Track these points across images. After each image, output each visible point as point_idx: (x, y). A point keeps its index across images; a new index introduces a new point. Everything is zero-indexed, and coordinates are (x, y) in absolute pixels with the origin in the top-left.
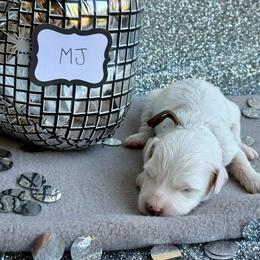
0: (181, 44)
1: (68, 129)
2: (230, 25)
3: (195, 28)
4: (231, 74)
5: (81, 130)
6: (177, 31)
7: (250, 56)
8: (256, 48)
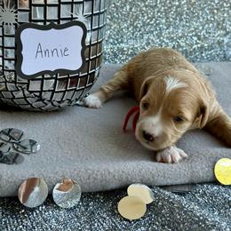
0: (135, 20)
1: (53, 92)
2: (177, 3)
3: (146, 6)
4: (179, 46)
5: (64, 92)
6: (131, 9)
7: (196, 29)
8: (201, 22)
